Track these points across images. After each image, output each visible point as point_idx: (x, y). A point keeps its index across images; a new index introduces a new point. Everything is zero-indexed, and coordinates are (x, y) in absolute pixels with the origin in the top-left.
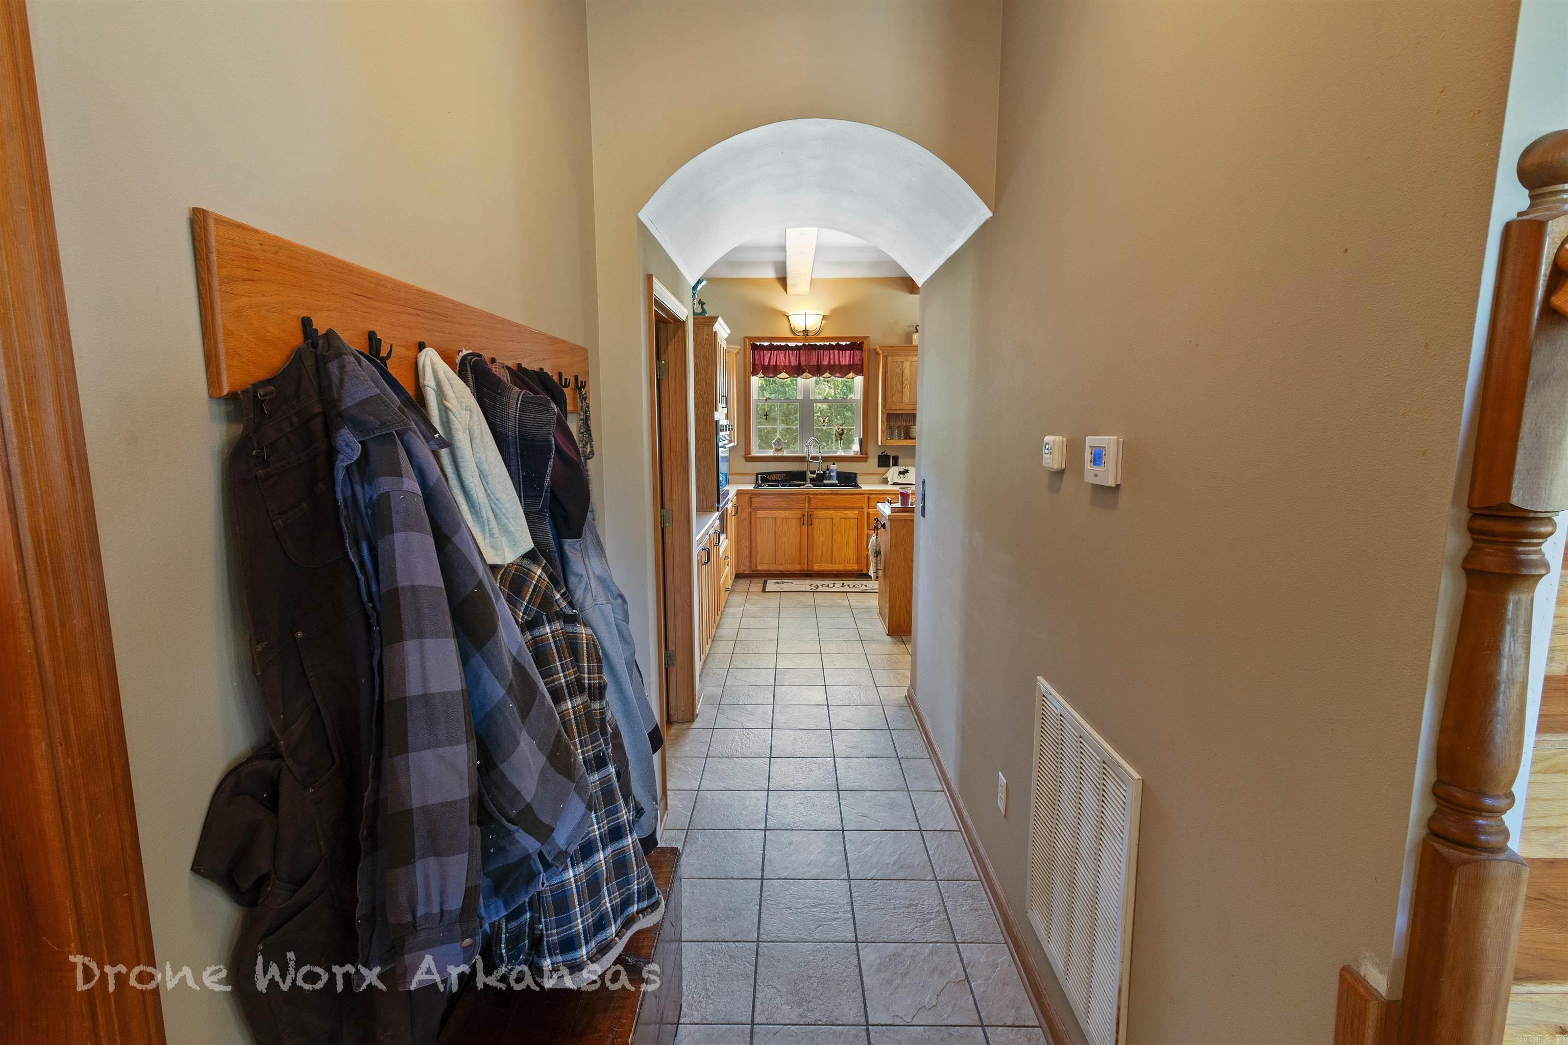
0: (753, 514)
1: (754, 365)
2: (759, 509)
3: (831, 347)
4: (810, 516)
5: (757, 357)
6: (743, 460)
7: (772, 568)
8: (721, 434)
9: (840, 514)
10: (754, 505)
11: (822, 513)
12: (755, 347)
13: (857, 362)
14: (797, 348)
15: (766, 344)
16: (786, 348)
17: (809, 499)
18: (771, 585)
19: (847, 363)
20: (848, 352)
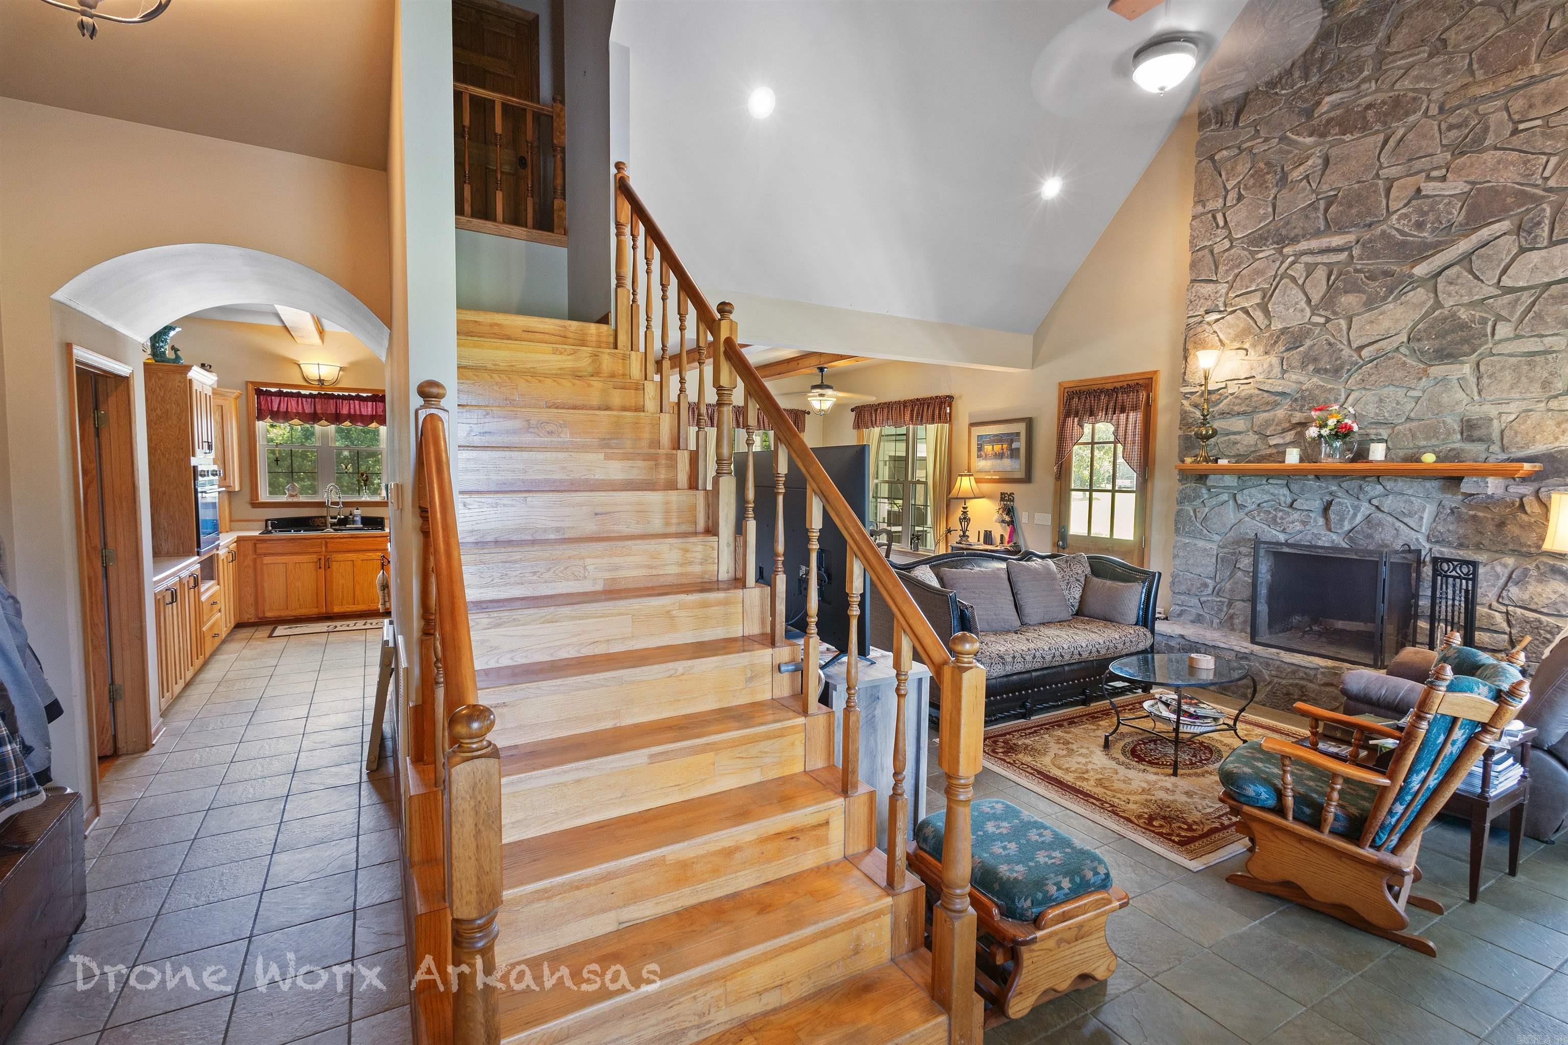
0: (259, 561)
1: (260, 410)
2: (265, 555)
3: (350, 398)
4: (327, 560)
5: (263, 403)
6: (249, 506)
7: (284, 613)
8: (200, 478)
9: (362, 556)
10: (259, 551)
11: (340, 557)
12: (259, 392)
13: (380, 412)
14: (311, 396)
15: (273, 390)
16: (299, 395)
17: (326, 543)
18: (280, 630)
19: (370, 413)
20: (370, 404)
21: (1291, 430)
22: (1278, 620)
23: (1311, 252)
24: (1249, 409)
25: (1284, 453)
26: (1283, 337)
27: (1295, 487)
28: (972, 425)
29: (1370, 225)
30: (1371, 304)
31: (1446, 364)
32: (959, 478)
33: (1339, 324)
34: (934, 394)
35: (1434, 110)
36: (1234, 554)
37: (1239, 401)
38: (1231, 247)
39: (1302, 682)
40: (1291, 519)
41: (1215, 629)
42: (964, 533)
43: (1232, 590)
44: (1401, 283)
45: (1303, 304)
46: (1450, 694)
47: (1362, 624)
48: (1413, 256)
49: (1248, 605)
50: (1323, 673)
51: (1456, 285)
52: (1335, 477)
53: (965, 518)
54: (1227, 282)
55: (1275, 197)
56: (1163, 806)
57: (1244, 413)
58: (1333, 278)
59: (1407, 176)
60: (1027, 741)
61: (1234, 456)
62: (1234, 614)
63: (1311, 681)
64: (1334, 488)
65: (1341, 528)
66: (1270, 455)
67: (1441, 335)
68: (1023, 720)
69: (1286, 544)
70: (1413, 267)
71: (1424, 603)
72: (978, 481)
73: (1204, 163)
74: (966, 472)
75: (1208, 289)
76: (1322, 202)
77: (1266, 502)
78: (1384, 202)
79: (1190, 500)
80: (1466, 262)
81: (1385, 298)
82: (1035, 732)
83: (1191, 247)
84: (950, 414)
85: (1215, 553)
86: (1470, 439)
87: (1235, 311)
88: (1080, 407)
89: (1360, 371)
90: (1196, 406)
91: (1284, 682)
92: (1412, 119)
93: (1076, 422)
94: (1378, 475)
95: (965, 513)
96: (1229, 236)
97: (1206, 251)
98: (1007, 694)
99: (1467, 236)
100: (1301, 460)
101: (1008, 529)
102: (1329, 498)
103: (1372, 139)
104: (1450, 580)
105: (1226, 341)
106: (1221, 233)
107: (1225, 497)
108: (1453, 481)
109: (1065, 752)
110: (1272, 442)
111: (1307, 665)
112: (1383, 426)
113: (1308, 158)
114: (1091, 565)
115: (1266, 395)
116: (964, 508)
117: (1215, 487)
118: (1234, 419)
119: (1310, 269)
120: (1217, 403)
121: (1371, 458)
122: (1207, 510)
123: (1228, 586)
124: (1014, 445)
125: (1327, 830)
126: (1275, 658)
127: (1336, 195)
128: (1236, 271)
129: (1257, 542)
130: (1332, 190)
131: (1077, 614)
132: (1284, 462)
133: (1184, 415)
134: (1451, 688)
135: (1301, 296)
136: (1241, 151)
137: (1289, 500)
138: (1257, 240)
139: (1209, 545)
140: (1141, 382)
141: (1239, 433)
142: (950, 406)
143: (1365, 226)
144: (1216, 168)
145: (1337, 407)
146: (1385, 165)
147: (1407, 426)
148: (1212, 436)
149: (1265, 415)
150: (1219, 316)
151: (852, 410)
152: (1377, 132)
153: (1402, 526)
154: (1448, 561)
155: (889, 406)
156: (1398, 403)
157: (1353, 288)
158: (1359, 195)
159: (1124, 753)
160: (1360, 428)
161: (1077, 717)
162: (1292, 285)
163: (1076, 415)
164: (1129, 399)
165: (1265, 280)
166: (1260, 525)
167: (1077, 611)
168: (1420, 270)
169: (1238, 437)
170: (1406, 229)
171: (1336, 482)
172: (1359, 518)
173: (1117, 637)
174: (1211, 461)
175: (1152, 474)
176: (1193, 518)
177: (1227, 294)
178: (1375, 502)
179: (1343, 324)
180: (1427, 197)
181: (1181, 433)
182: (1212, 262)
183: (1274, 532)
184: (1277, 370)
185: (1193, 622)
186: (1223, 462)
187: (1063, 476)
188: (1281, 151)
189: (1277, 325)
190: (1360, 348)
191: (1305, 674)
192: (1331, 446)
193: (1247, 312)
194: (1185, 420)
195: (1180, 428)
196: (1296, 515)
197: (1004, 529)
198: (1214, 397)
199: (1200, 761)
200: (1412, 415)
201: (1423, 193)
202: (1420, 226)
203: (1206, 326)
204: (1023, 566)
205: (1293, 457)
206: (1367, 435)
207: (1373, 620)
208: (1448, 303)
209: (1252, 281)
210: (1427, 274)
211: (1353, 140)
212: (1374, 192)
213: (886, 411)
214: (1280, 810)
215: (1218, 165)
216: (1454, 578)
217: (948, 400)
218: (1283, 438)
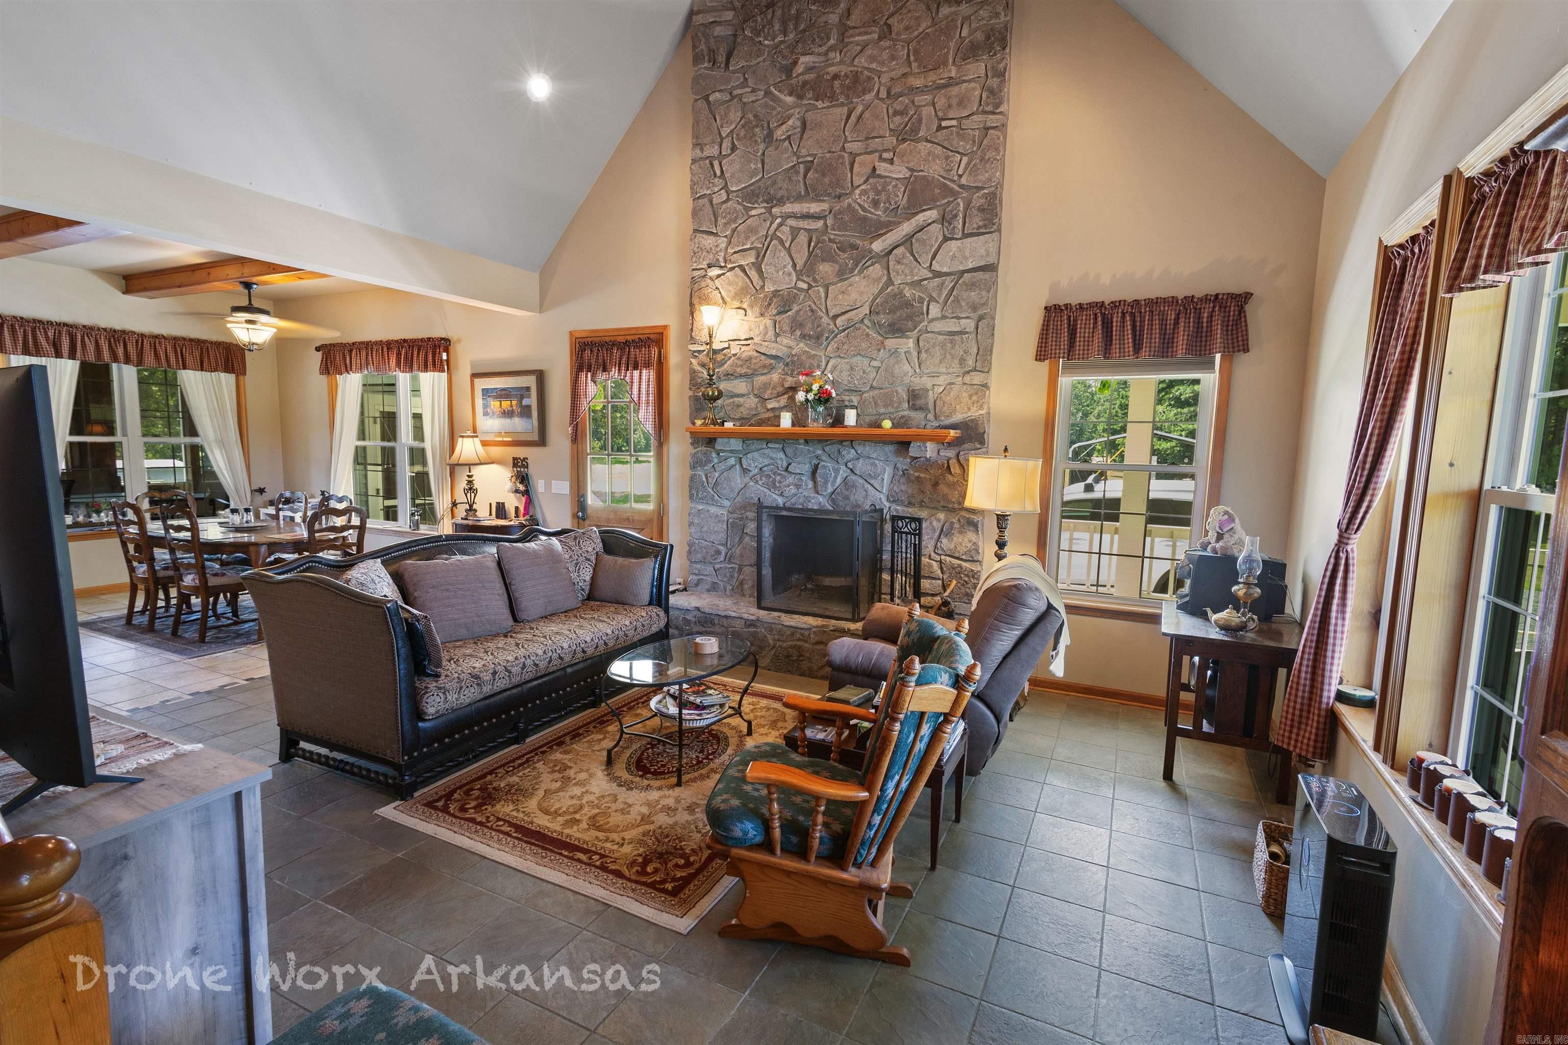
21: (784, 394)
22: (780, 582)
23: (793, 216)
24: (750, 372)
25: (779, 417)
26: (775, 300)
27: (789, 451)
28: (474, 376)
29: (839, 197)
30: (843, 274)
31: (896, 337)
32: (460, 439)
33: (819, 292)
34: (425, 335)
35: (883, 94)
36: (741, 519)
37: (740, 363)
38: (728, 200)
39: (799, 643)
40: (787, 483)
41: (728, 597)
42: (471, 506)
43: (742, 556)
44: (864, 258)
45: (790, 268)
46: (918, 689)
47: (843, 579)
48: (871, 232)
49: (754, 569)
50: (815, 632)
51: (902, 264)
52: (820, 441)
53: (470, 489)
54: (726, 236)
55: (763, 154)
56: (661, 835)
57: (745, 376)
58: (812, 244)
59: (866, 153)
60: (514, 779)
61: (739, 419)
62: (744, 579)
63: (806, 642)
64: (819, 452)
65: (826, 491)
66: (769, 419)
67: (892, 311)
68: (516, 746)
69: (785, 508)
70: (871, 243)
71: (886, 557)
72: (484, 444)
73: (699, 102)
74: (469, 433)
75: (709, 241)
76: (802, 166)
77: (766, 466)
78: (849, 175)
79: (703, 465)
80: (908, 243)
81: (852, 270)
82: (527, 761)
83: (692, 193)
84: (448, 361)
85: (725, 518)
86: (914, 408)
87: (734, 268)
88: (593, 361)
89: (836, 340)
90: (703, 365)
91: (785, 644)
92: (868, 97)
93: (589, 378)
94: (851, 440)
95: (470, 482)
96: (725, 187)
97: (706, 200)
98: (489, 720)
99: (909, 220)
100: (793, 425)
101: (523, 499)
102: (815, 462)
103: (838, 110)
104: (904, 535)
105: (728, 299)
106: (719, 182)
107: (732, 461)
108: (903, 445)
109: (558, 784)
110: (770, 406)
111: (802, 626)
112: (855, 394)
113: (789, 118)
114: (603, 541)
115: (763, 357)
116: (469, 476)
117: (724, 451)
118: (737, 382)
119: (795, 232)
120: (722, 363)
121: (846, 423)
122: (717, 475)
123: (738, 552)
124: (525, 402)
125: (813, 859)
126: (777, 622)
127: (812, 161)
128: (734, 226)
129: (760, 507)
130: (809, 155)
131: (588, 599)
132: (779, 426)
133: (693, 373)
134: (919, 683)
135: (788, 259)
136: (733, 97)
137: (785, 464)
138: (750, 195)
139: (720, 511)
140: (652, 337)
141: (742, 396)
142: (447, 350)
143: (836, 197)
144: (711, 111)
145: (819, 373)
146: (849, 139)
147: (871, 394)
148: (718, 398)
149: (763, 378)
150: (720, 272)
151: (318, 349)
152: (842, 104)
153: (870, 488)
154: (902, 518)
155: (367, 346)
156: (864, 372)
157: (829, 258)
158: (830, 165)
159: (628, 769)
160: (837, 395)
161: (582, 727)
162: (780, 247)
163: (589, 370)
164: (640, 354)
165: (758, 239)
166: (762, 489)
167: (589, 595)
168: (878, 246)
169: (741, 400)
170: (866, 206)
171: (819, 446)
172: (839, 481)
173: (627, 623)
174: (718, 424)
175: (667, 438)
176: (706, 484)
177: (726, 249)
178: (850, 465)
179: (821, 290)
180: (880, 176)
181: (691, 393)
182: (711, 212)
183: (774, 496)
184: (771, 333)
185: (708, 591)
186: (729, 425)
187: (579, 438)
188: (766, 105)
189: (770, 288)
190: (836, 317)
191: (802, 635)
192: (816, 410)
193: (744, 271)
194: (694, 383)
195: (690, 389)
196: (791, 479)
197: (519, 500)
198: (719, 357)
199: (707, 758)
200: (874, 384)
201: (878, 172)
202: (876, 204)
203: (709, 281)
204: (519, 549)
205: (786, 420)
206: (843, 401)
207: (850, 575)
208: (897, 281)
209: (747, 238)
210: (882, 251)
211: (824, 108)
212: (842, 163)
213: (364, 353)
214: (767, 845)
215: (712, 107)
216: (907, 533)
217: (444, 344)
218: (778, 402)
